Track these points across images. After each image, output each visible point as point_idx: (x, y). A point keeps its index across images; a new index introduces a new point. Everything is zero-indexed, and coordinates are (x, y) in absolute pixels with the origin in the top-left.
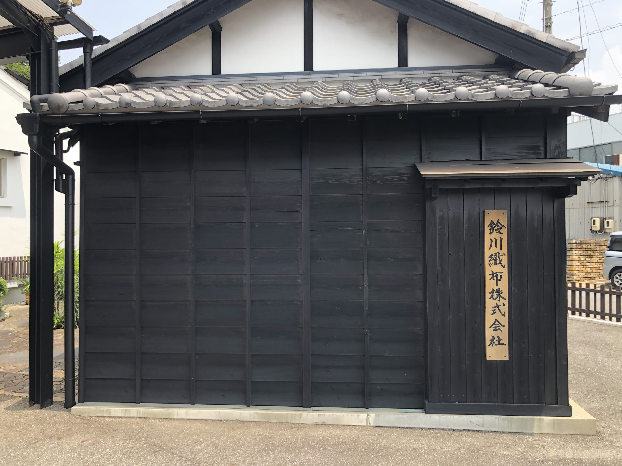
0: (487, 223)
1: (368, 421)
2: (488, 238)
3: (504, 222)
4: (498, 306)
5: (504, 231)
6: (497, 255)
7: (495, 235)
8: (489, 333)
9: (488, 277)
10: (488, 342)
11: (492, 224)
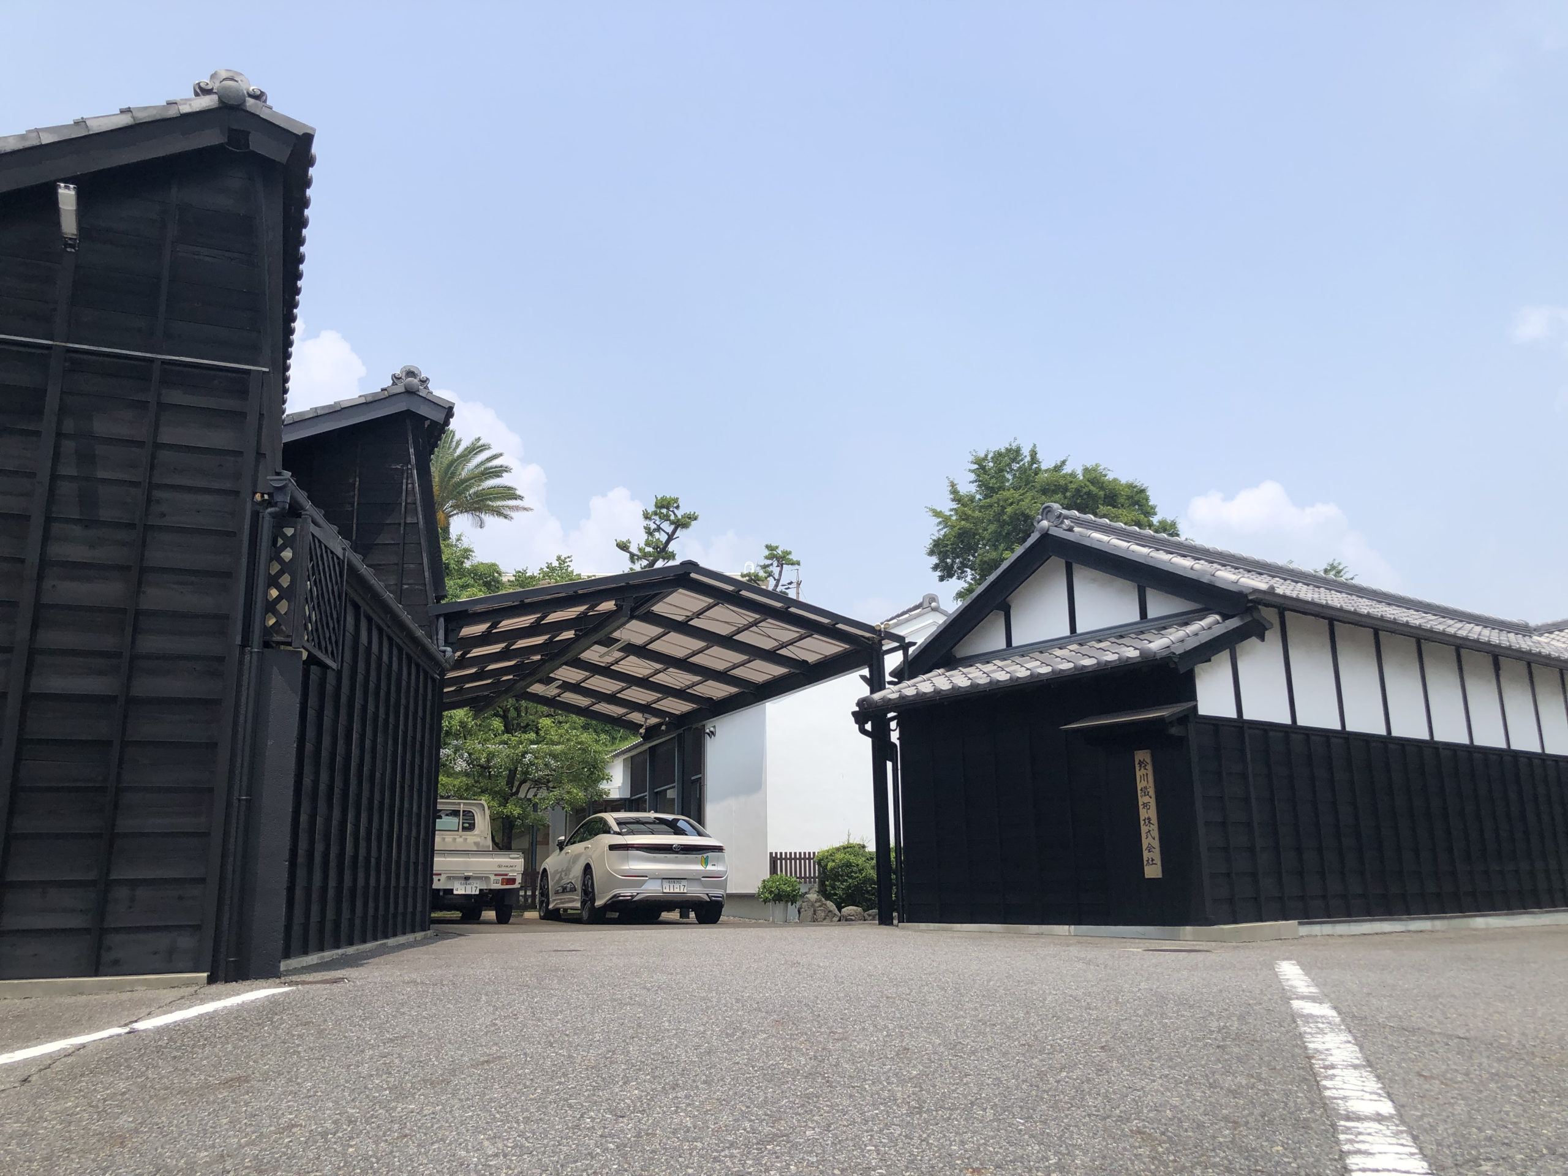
0: (1137, 762)
1: (1069, 932)
2: (1138, 774)
3: (1148, 760)
4: (1149, 831)
5: (1149, 767)
6: (1146, 788)
7: (1143, 771)
8: (1146, 855)
9: (1141, 807)
10: (1145, 863)
11: (1140, 763)
